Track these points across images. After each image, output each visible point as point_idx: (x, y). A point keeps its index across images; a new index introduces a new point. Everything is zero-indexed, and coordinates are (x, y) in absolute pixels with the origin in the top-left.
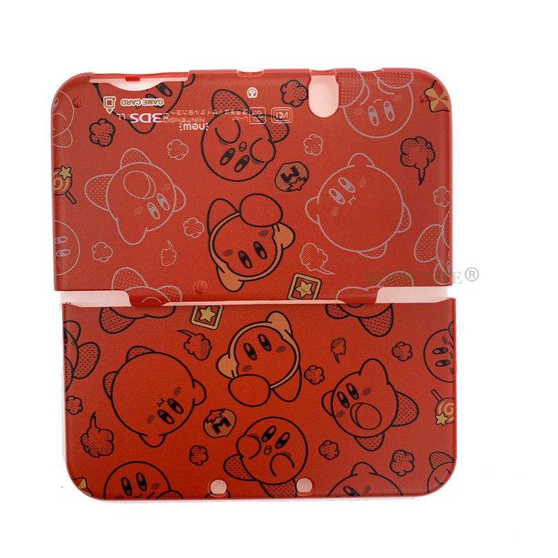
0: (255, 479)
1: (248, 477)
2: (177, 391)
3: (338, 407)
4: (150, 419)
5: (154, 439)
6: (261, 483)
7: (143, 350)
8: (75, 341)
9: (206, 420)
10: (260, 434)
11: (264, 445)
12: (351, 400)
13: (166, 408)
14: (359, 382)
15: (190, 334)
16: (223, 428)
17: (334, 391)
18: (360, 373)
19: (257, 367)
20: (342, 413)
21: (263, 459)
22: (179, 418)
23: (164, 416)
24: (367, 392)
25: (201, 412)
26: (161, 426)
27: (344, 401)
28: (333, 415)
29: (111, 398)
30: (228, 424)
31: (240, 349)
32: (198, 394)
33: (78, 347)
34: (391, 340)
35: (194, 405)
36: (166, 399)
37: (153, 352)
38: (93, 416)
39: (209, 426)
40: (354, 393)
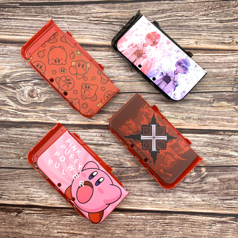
0: (59, 85)
1: (58, 83)
2: (62, 59)
3: (84, 87)
4: (53, 59)
5: (50, 63)
6: (59, 86)
7: (63, 48)
8: (55, 36)
9: (61, 68)
10: (67, 79)
11: (66, 81)
12: (87, 88)
13: (57, 60)
14: (91, 87)
15: (73, 53)
16: (63, 72)
17: (86, 84)
18: (93, 85)
19: (78, 68)
20: (83, 89)
21: (64, 83)
22: (57, 63)
23: (55, 61)
24: (91, 89)
25: (62, 66)
26: (53, 62)
27: (86, 87)
28: (82, 87)
29: (50, 50)
30: (64, 72)
31: (78, 63)
32: (64, 63)
33: (54, 38)
34: (103, 85)
35: (62, 64)
36: (59, 59)
37: (64, 50)
38: (45, 50)
39: (61, 69)
40: (89, 87)
